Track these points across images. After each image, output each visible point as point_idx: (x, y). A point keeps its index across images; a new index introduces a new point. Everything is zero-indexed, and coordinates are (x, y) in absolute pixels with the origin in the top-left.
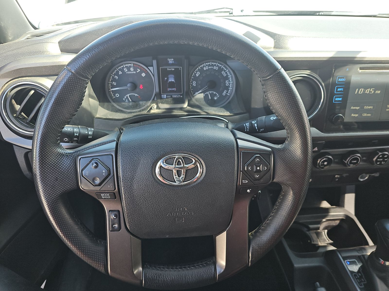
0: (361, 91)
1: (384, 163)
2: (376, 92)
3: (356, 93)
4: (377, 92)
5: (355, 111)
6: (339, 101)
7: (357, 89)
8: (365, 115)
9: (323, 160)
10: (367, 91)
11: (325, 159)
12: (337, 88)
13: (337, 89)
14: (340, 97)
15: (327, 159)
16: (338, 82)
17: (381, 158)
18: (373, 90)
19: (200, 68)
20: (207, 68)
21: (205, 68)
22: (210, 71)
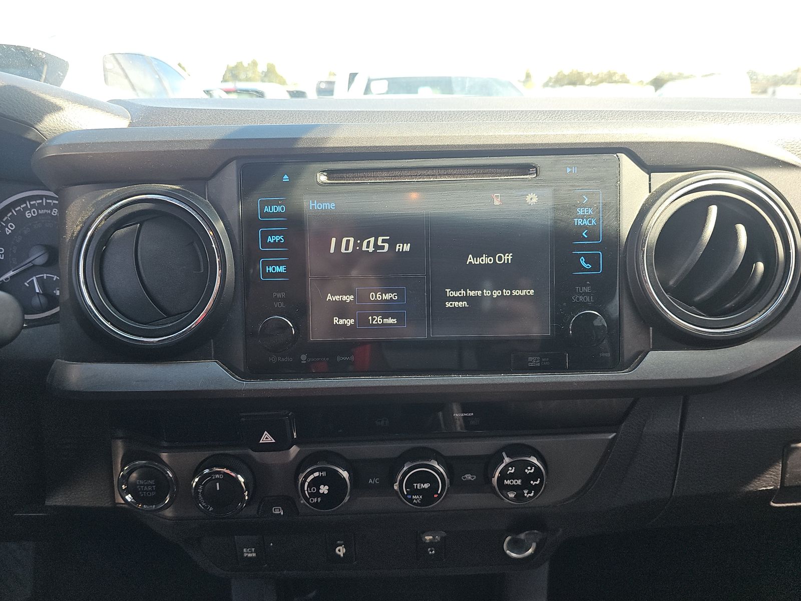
0: (348, 244)
1: (532, 495)
2: (397, 248)
3: (332, 251)
4: (399, 247)
5: (342, 310)
6: (279, 274)
7: (334, 240)
8: (378, 320)
9: (311, 477)
10: (368, 246)
11: (316, 474)
12: (265, 235)
13: (264, 239)
14: (279, 264)
15: (324, 474)
16: (264, 215)
17: (512, 476)
18: (383, 241)
19: (15, 214)
20: (34, 213)
21: (28, 213)
22: (43, 221)
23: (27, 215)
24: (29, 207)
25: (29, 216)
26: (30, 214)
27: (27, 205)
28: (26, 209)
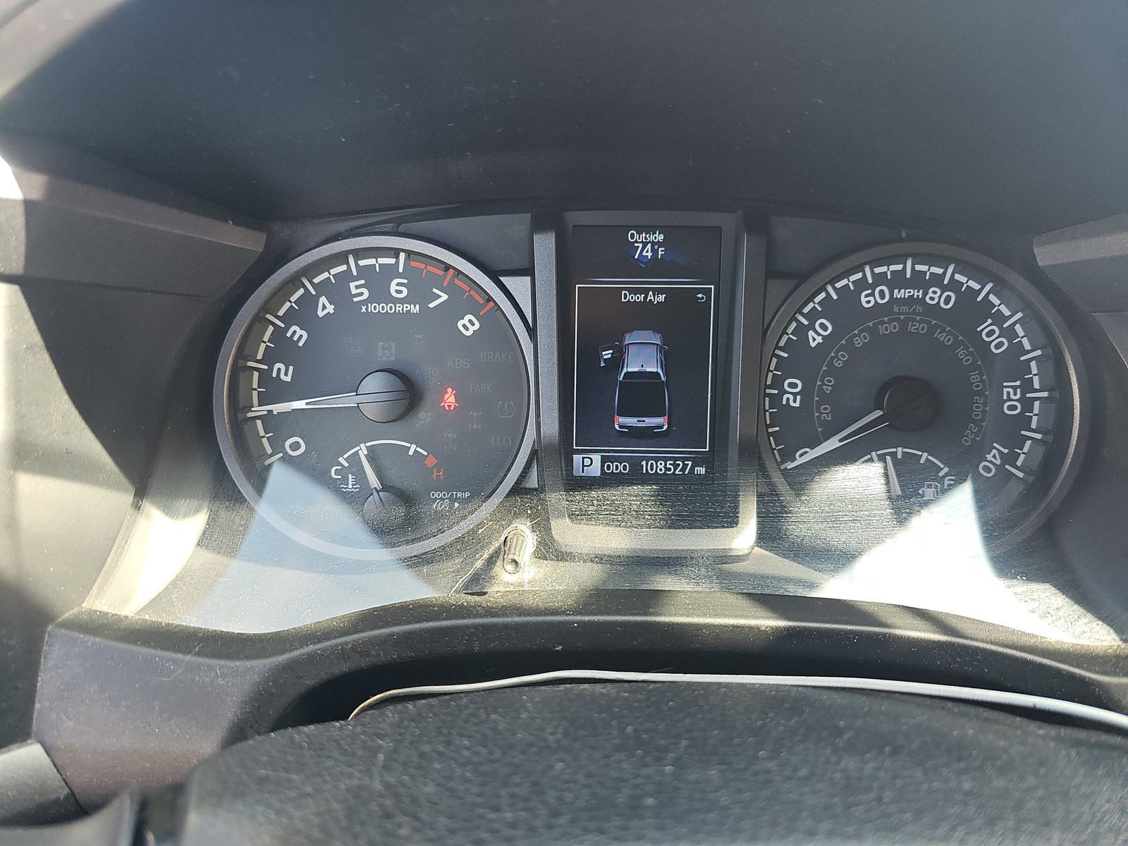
19: (835, 297)
20: (882, 296)
21: (867, 296)
22: (902, 317)
23: (863, 300)
24: (870, 281)
25: (868, 302)
26: (871, 298)
27: (864, 275)
28: (862, 285)
